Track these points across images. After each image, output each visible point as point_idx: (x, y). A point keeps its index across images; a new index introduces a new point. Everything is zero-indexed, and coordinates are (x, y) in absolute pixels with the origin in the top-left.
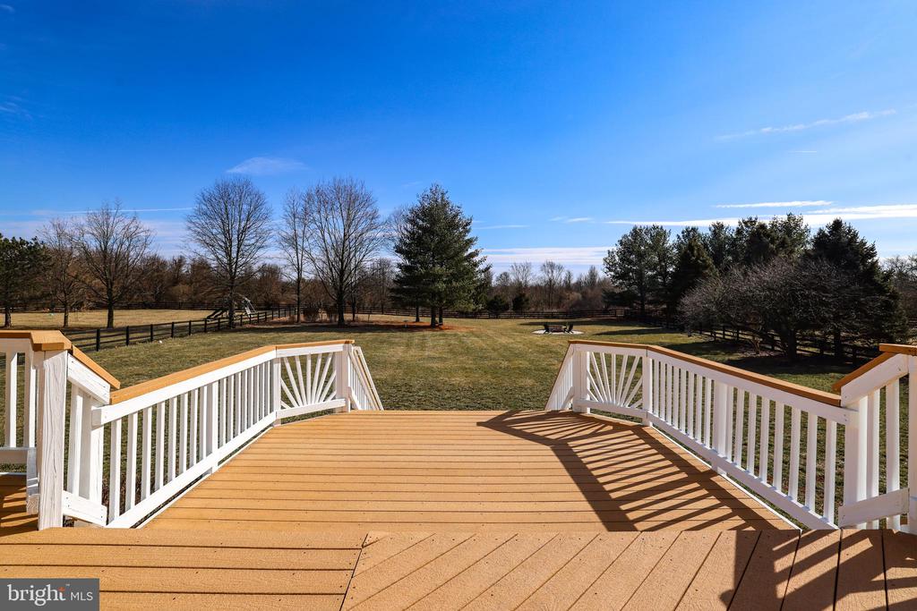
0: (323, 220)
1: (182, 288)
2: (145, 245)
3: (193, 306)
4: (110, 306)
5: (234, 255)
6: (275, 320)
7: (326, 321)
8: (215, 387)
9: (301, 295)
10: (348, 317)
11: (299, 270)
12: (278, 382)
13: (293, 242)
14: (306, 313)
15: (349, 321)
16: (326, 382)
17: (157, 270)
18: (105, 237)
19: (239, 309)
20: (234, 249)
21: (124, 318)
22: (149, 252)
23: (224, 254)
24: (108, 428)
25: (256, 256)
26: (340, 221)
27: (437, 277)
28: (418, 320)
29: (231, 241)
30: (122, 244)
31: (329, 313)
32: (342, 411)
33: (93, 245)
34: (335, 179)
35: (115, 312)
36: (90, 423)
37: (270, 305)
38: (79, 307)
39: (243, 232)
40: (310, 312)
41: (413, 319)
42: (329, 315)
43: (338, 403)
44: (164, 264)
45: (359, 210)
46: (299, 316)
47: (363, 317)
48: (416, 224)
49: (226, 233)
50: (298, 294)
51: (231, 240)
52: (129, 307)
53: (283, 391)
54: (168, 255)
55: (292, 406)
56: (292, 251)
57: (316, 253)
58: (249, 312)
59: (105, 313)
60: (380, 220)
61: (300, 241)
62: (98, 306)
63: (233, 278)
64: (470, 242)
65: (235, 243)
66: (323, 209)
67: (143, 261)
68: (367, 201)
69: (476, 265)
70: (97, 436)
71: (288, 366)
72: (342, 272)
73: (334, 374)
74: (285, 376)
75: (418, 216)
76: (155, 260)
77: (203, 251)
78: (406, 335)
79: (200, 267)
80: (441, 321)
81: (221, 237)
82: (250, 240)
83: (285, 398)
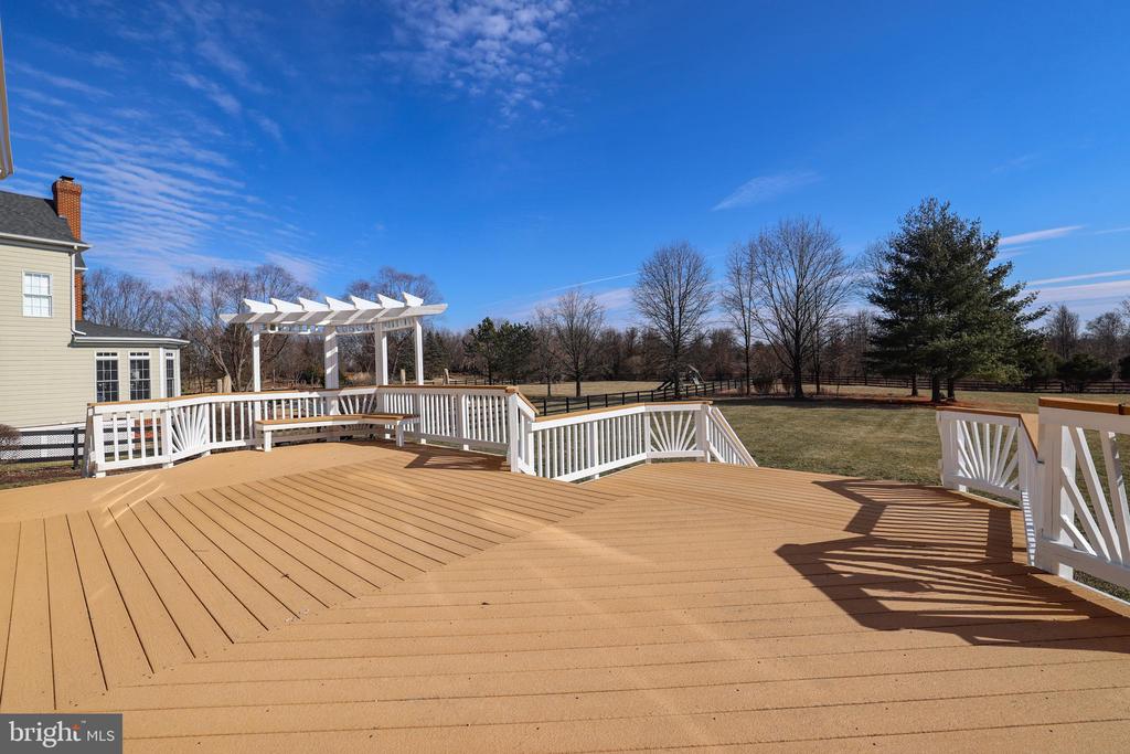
0: (770, 273)
1: (637, 359)
2: (601, 321)
3: (645, 377)
4: (577, 378)
5: (677, 323)
6: (724, 392)
7: (783, 394)
8: (596, 424)
9: (751, 364)
10: (809, 388)
11: (747, 336)
12: (649, 431)
13: (737, 302)
14: (758, 384)
15: (811, 394)
16: (687, 436)
17: (615, 343)
18: (571, 316)
19: (688, 380)
20: (677, 315)
21: (589, 388)
22: (605, 325)
23: (666, 323)
24: (536, 433)
25: (698, 322)
26: (791, 271)
27: (934, 331)
28: (915, 393)
29: (672, 308)
30: (583, 321)
31: (785, 384)
32: (703, 460)
33: (563, 323)
34: (780, 223)
35: (582, 384)
36: (528, 431)
37: (721, 376)
38: (557, 379)
39: (683, 298)
40: (764, 382)
41: (909, 391)
42: (786, 387)
43: (699, 453)
44: (619, 336)
45: (814, 255)
46: (748, 386)
47: (831, 389)
48: (899, 260)
49: (668, 301)
50: (747, 362)
51: (674, 308)
52: (592, 379)
53: (652, 439)
54: (621, 327)
55: (659, 450)
56: (738, 313)
57: (766, 313)
58: (697, 382)
59: (574, 385)
60: (846, 262)
61: (746, 301)
62: (570, 379)
63: (676, 347)
64: (1001, 272)
65: (677, 311)
66: (768, 260)
67: (602, 335)
68: (825, 240)
69: (1015, 308)
70: (531, 436)
71: (655, 418)
72: (797, 333)
73: (695, 429)
74: (653, 426)
75: (901, 249)
76: (610, 333)
77: (647, 321)
78: (885, 412)
79: (650, 337)
80: (951, 394)
81: (663, 305)
82: (692, 303)
83: (653, 443)
